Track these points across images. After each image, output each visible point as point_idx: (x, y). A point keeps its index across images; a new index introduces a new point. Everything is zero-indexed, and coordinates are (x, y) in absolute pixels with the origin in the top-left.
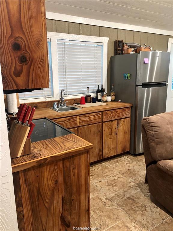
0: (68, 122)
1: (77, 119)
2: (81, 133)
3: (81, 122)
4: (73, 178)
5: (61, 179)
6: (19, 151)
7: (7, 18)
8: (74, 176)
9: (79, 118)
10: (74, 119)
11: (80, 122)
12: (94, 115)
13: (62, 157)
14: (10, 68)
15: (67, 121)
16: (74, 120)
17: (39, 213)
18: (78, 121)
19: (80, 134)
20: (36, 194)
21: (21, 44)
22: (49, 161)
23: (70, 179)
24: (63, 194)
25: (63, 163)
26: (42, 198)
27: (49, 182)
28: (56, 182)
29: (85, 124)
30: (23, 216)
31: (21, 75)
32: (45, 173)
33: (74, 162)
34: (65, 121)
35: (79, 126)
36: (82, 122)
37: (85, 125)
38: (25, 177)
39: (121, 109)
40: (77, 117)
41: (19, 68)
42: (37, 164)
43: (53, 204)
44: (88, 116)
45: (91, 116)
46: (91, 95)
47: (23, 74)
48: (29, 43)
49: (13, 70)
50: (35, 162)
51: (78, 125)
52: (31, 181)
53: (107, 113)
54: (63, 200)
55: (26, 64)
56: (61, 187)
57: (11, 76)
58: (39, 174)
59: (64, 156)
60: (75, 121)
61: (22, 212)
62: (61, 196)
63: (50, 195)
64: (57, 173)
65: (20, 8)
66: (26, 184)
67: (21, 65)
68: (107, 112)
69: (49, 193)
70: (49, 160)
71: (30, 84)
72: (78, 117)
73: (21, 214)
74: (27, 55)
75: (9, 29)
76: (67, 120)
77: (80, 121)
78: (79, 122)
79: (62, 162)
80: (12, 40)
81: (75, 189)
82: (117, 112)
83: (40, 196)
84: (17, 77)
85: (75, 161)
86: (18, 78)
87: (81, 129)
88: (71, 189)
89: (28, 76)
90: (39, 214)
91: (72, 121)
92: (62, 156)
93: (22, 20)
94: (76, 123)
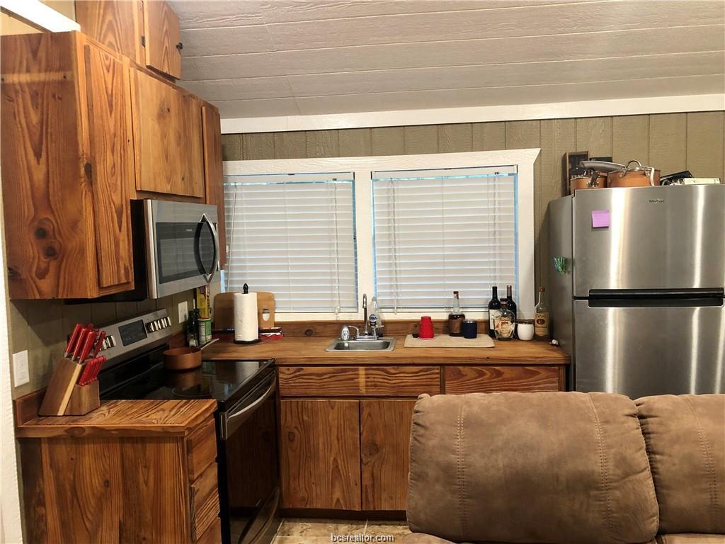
0: (333, 379)
1: (358, 374)
2: (370, 415)
3: (372, 386)
4: (143, 487)
5: (117, 480)
6: (60, 405)
7: (29, 193)
8: (146, 483)
9: (366, 374)
10: (351, 373)
11: (369, 384)
12: (417, 370)
13: (113, 434)
14: (31, 267)
15: (330, 377)
16: (351, 376)
17: (74, 534)
18: (362, 380)
19: (366, 417)
20: (69, 494)
21: (46, 227)
22: (89, 434)
23: (137, 487)
24: (121, 516)
25: (121, 449)
26: (80, 506)
27: (93, 478)
28: (107, 483)
29: (385, 392)
30: (46, 525)
31: (47, 277)
32: (87, 458)
33: (145, 454)
34: (326, 374)
35: (365, 395)
36: (375, 386)
37: (385, 395)
38: (50, 453)
39: (520, 368)
40: (357, 370)
41: (43, 266)
42: (65, 433)
43: (100, 528)
44: (392, 371)
45: (404, 373)
46: (465, 314)
47: (49, 274)
48: (61, 227)
49: (34, 269)
50: (63, 430)
51: (363, 391)
52: (60, 465)
53: (460, 371)
54: (121, 529)
55: (56, 259)
56: (118, 500)
57: (32, 277)
58: (74, 456)
59: (117, 432)
60: (353, 379)
61: (44, 518)
62: (116, 519)
63: (94, 506)
64: (109, 465)
65: (48, 177)
66: (51, 466)
67: (48, 260)
68: (460, 368)
69: (92, 502)
70: (87, 432)
71: (61, 290)
72: (362, 371)
73: (43, 520)
74: (57, 246)
75: (32, 209)
76: (329, 373)
77: (366, 382)
78: (365, 384)
79: (118, 445)
80: (36, 224)
81: (149, 515)
82: (499, 374)
83: (75, 501)
84: (40, 279)
85: (147, 453)
86: (43, 280)
87: (369, 405)
88: (140, 512)
89: (58, 278)
90: (73, 536)
91: (342, 378)
92: (113, 432)
93: (51, 192)
94: (357, 386)
